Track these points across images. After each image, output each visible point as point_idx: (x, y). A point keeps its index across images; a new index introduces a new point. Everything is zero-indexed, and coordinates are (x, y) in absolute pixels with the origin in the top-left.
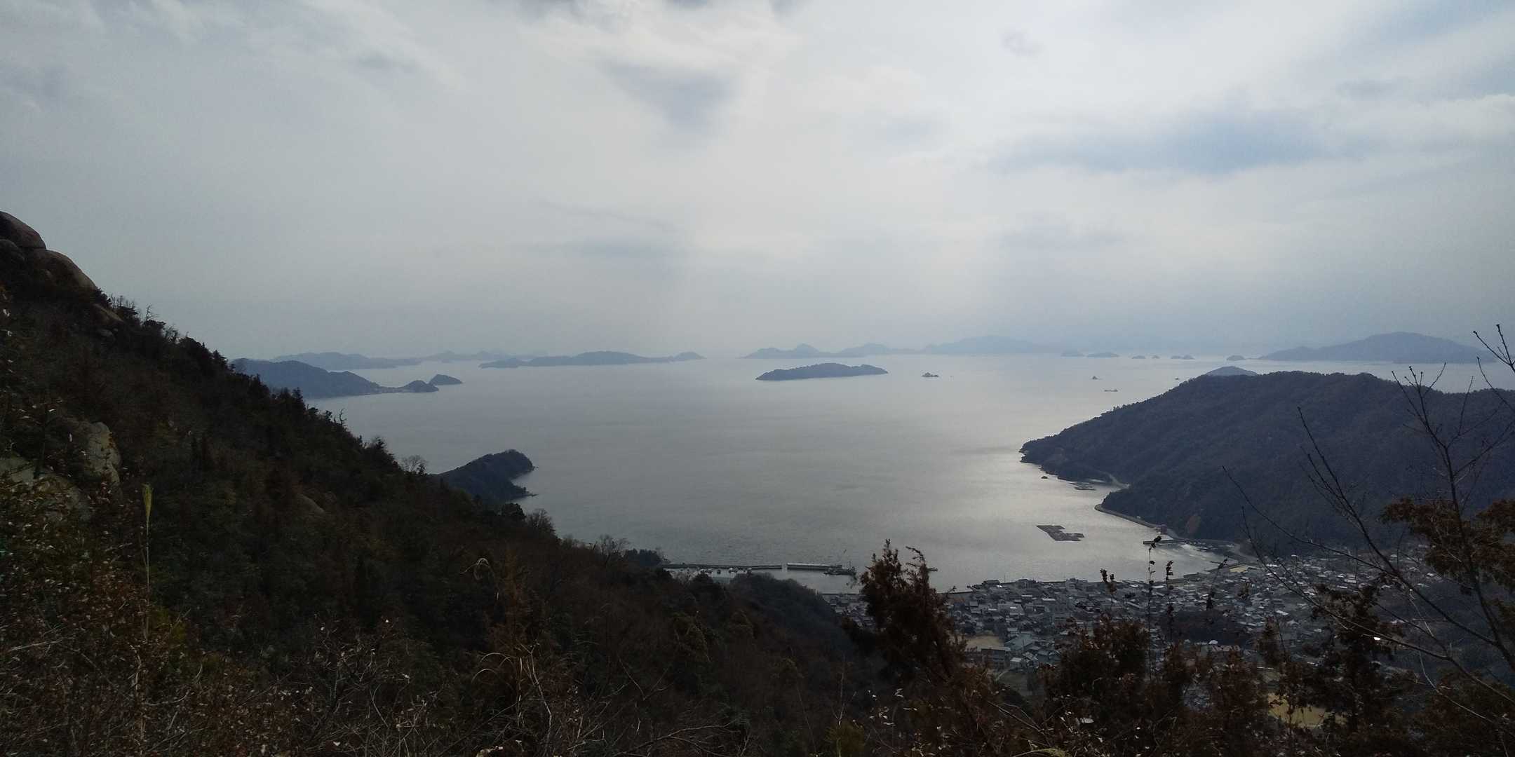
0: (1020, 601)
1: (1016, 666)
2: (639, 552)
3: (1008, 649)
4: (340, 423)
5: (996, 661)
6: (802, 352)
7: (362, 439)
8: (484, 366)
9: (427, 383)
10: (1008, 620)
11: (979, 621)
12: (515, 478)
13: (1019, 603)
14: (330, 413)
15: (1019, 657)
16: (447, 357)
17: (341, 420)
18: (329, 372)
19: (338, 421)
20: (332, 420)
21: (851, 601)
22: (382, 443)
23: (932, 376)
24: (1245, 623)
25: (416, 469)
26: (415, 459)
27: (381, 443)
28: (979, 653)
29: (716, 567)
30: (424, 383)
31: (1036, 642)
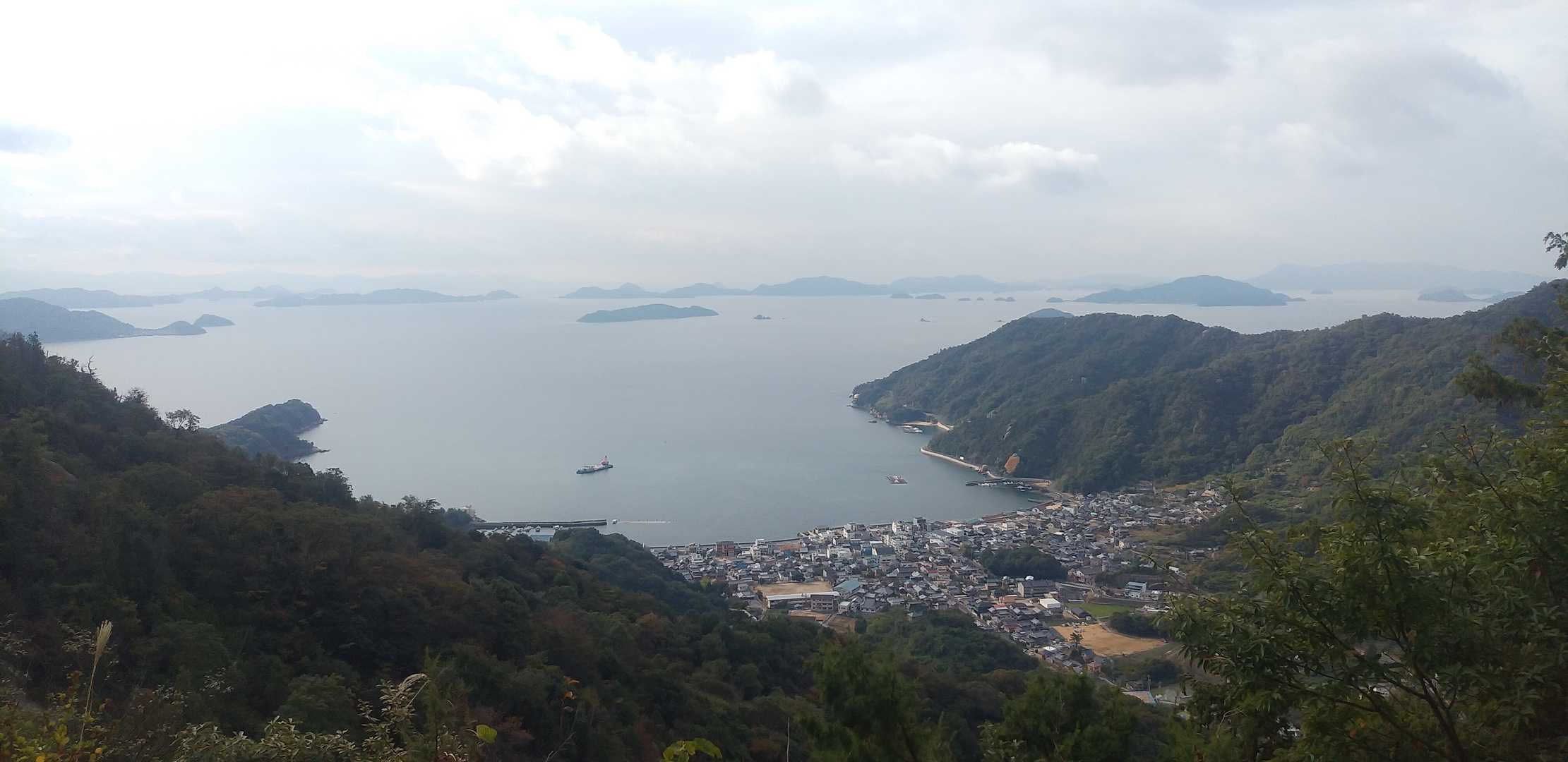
0: (849, 545)
1: (844, 610)
2: (446, 510)
3: (836, 594)
4: (89, 372)
5: (824, 606)
6: (628, 291)
7: (117, 392)
8: (259, 305)
9: (192, 324)
10: (838, 564)
11: (809, 567)
12: (300, 433)
13: (848, 547)
14: (77, 362)
15: (847, 601)
16: (215, 294)
17: (91, 370)
18: (71, 310)
19: (87, 371)
20: (79, 370)
21: (679, 553)
22: (142, 396)
23: (764, 318)
24: (1059, 559)
25: (185, 424)
26: (182, 414)
27: (140, 396)
28: (808, 599)
29: (534, 526)
30: (189, 324)
31: (864, 585)
